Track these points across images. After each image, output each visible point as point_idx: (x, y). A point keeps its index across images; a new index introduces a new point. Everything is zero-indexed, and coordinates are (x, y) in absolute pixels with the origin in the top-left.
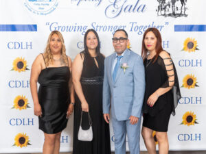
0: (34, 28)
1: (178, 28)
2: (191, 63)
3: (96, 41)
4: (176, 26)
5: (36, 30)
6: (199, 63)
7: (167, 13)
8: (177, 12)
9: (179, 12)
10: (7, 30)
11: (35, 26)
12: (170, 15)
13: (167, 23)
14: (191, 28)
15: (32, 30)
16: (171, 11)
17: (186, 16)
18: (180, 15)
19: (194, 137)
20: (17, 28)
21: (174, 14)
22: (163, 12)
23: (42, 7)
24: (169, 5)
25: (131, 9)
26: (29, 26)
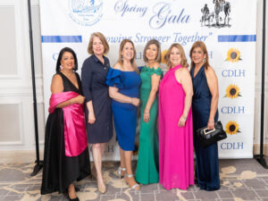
0: (78, 39)
1: (221, 39)
2: (234, 73)
4: (219, 37)
6: (243, 73)
7: (211, 23)
8: (220, 23)
9: (222, 22)
10: (52, 41)
11: (80, 37)
12: (213, 25)
13: (211, 34)
14: (234, 38)
15: (76, 41)
16: (215, 22)
17: (229, 26)
18: (223, 25)
19: (236, 146)
20: (62, 39)
21: (218, 25)
22: (207, 23)
24: (213, 16)
25: (175, 19)
26: (74, 37)
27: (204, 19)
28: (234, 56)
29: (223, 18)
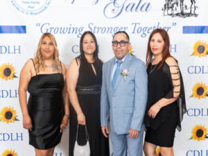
0: (22, 29)
1: (187, 30)
2: (201, 70)
3: (93, 45)
4: (184, 28)
5: (25, 32)
8: (185, 11)
9: (188, 11)
11: (24, 28)
12: (177, 14)
13: (174, 24)
14: (201, 30)
15: (20, 32)
16: (179, 10)
17: (196, 15)
18: (189, 15)
20: (3, 30)
21: (182, 14)
22: (170, 12)
23: (32, 5)
24: (177, 4)
25: (133, 7)
26: (17, 27)
27: (167, 7)
28: (201, 49)
29: (189, 7)
